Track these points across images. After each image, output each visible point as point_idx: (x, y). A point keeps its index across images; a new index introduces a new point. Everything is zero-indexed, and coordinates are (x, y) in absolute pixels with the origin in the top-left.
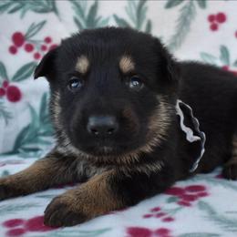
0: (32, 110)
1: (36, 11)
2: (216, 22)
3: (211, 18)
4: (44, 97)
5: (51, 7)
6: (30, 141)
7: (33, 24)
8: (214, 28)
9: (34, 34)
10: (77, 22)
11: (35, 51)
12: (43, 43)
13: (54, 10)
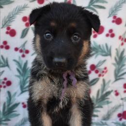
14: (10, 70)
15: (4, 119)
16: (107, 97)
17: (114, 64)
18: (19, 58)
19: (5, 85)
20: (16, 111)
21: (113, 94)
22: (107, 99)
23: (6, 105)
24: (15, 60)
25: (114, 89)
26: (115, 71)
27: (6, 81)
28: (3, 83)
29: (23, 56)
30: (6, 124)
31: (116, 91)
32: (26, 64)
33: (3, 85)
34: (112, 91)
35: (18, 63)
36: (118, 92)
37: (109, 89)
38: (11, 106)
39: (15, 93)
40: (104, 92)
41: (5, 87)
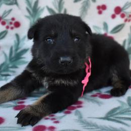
0: (5, 55)
1: (7, 4)
2: (101, 10)
3: (99, 8)
4: (11, 49)
5: (14, 2)
6: (4, 71)
7: (5, 11)
8: (100, 13)
9: (6, 16)
10: (28, 9)
11: (7, 25)
12: (11, 21)
13: (16, 3)
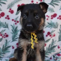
14: (9, 29)
15: (2, 53)
16: (53, 49)
17: (59, 33)
18: (14, 24)
19: (5, 36)
20: (9, 50)
21: (57, 47)
22: (54, 49)
23: (4, 46)
24: (11, 25)
25: (58, 45)
26: (59, 36)
27: (6, 35)
28: (4, 35)
29: (16, 24)
30: (3, 56)
31: (58, 46)
32: (16, 28)
33: (4, 36)
34: (56, 46)
35: (13, 27)
36: (59, 46)
37: (55, 45)
38: (6, 47)
39: (10, 41)
40: (53, 46)
41: (5, 37)
